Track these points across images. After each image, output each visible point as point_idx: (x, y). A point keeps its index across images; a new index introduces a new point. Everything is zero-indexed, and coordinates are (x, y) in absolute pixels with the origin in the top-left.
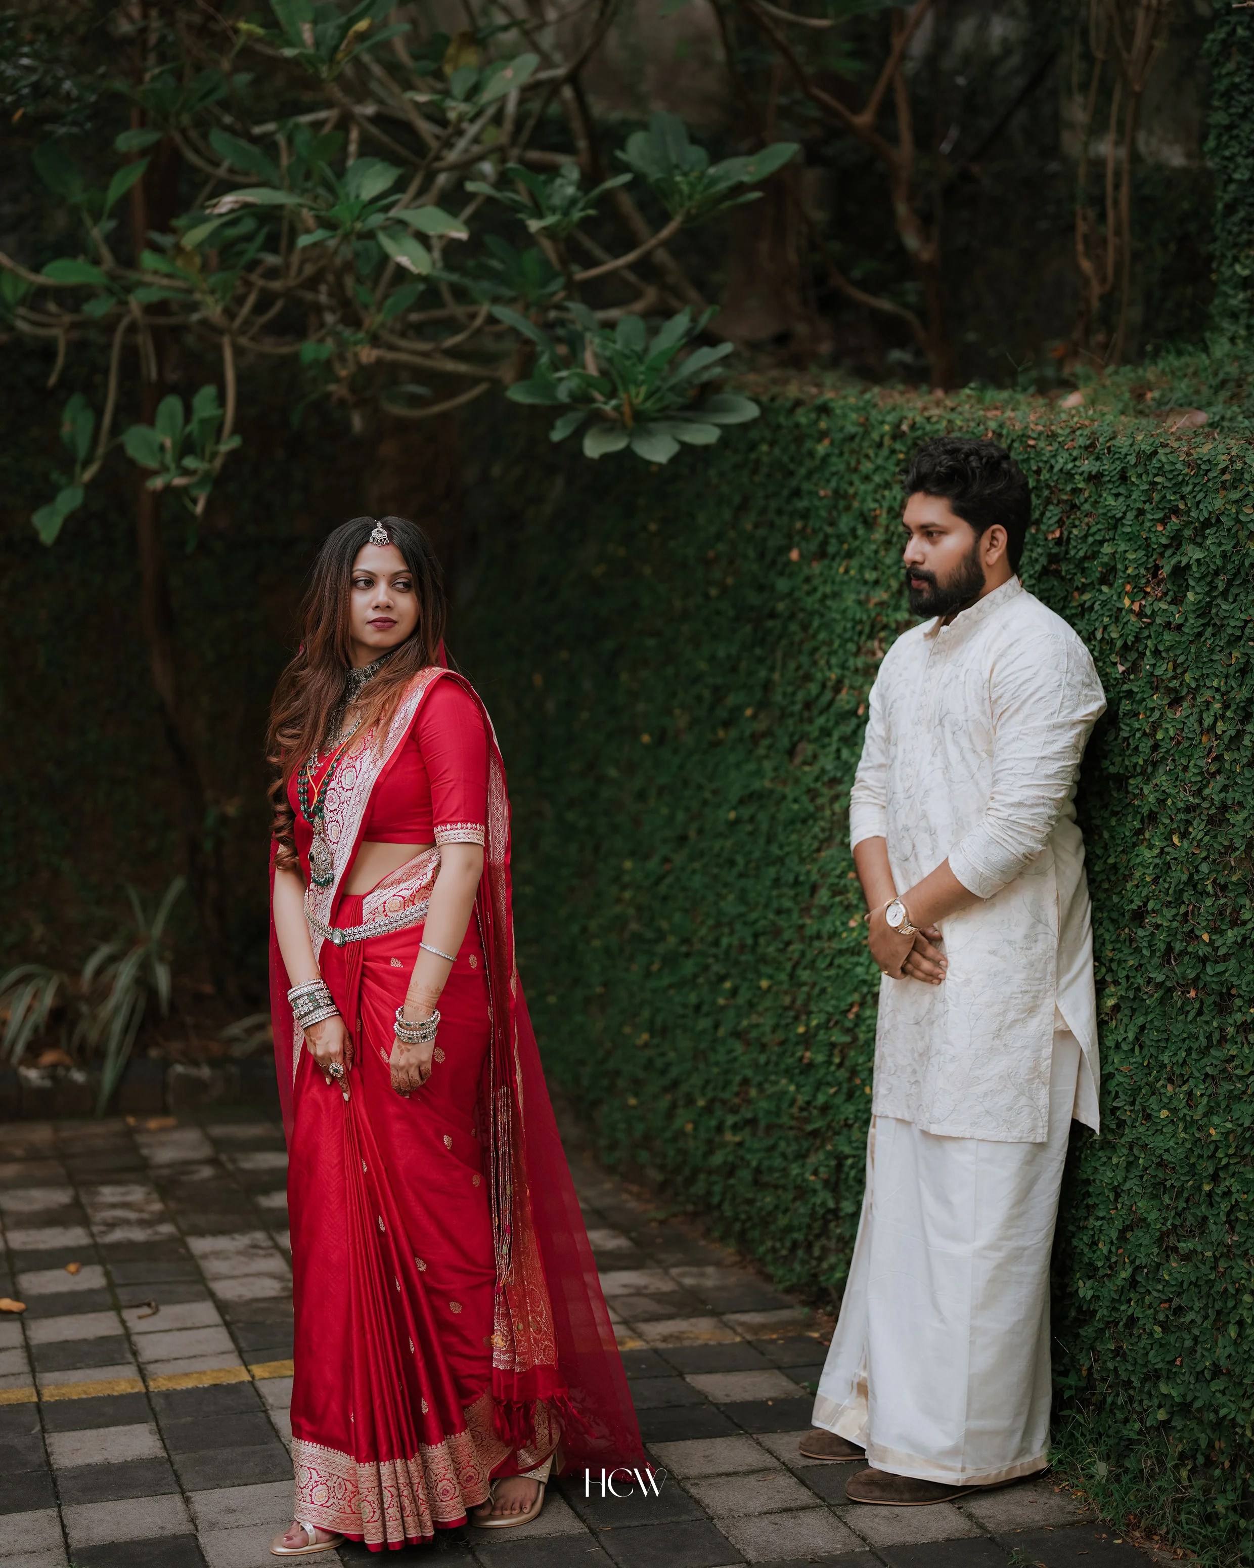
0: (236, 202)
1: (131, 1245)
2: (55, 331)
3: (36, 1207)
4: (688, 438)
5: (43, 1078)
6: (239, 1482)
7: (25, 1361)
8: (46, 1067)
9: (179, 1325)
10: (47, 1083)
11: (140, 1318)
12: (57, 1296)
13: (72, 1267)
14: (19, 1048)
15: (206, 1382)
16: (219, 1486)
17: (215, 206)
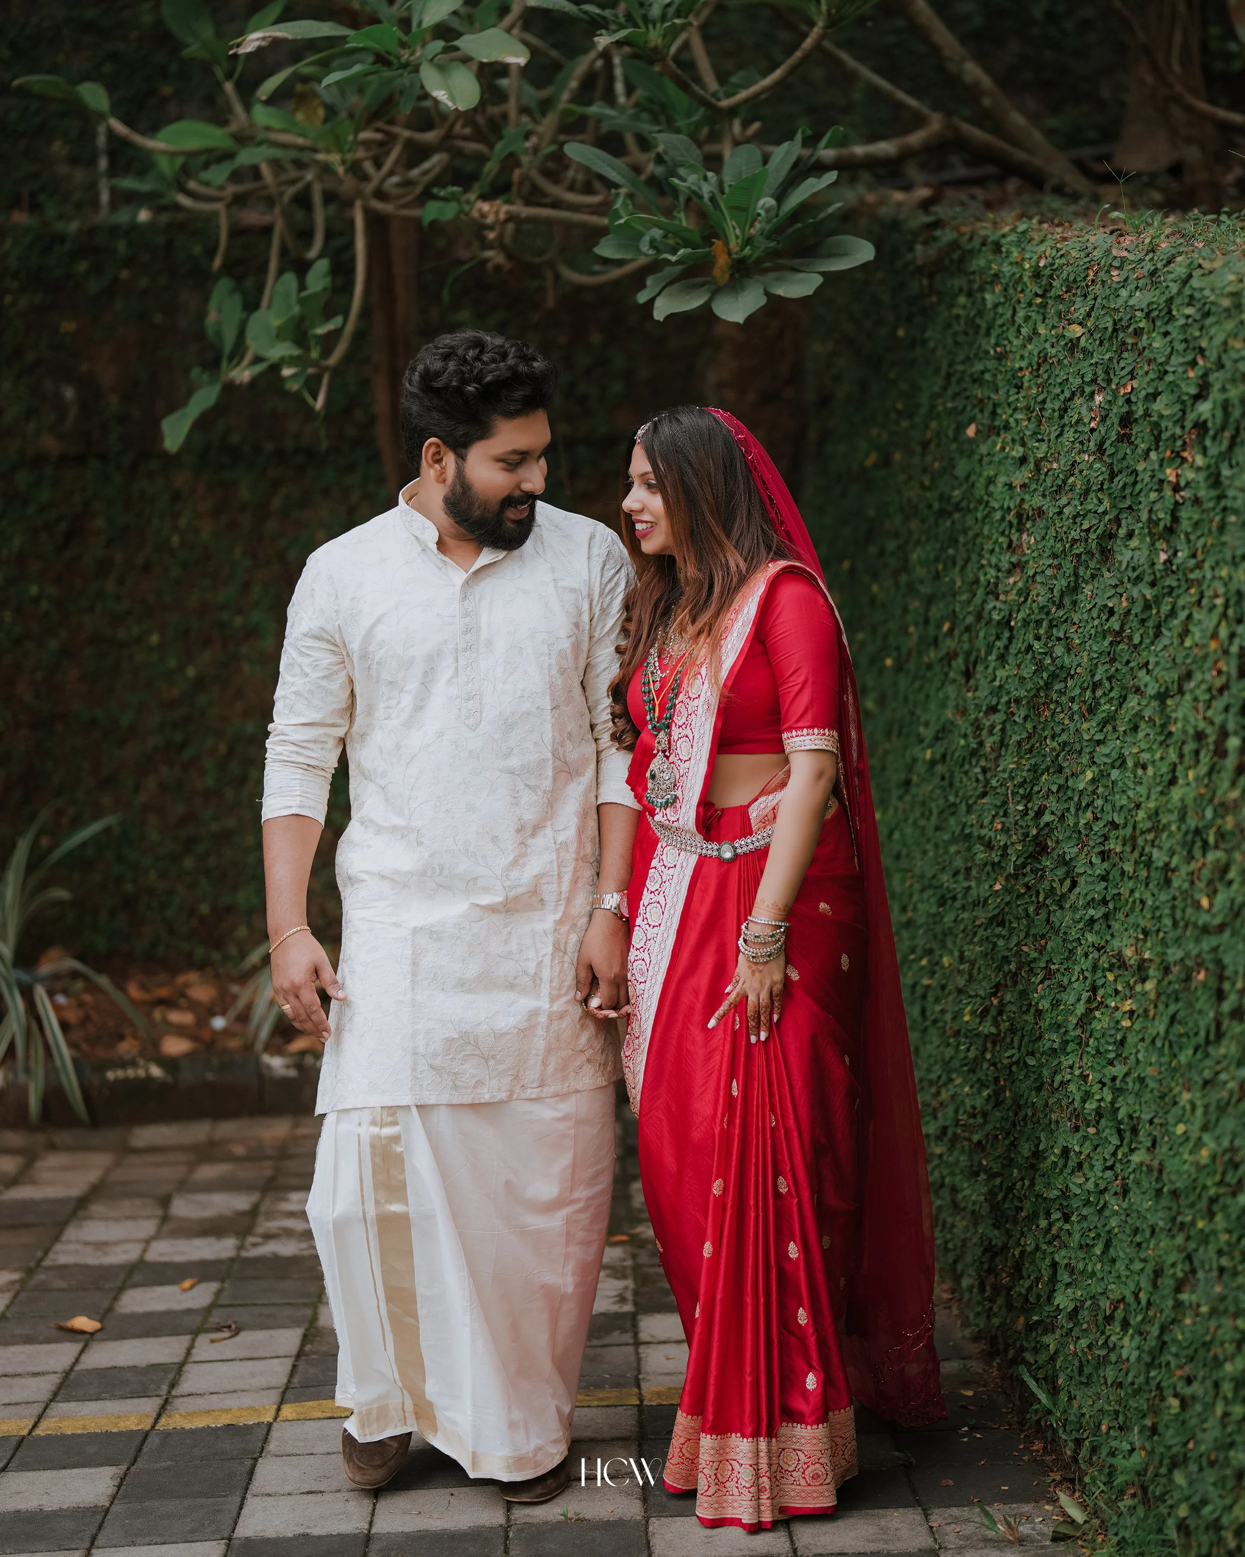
0: (264, 39)
1: (276, 1260)
2: (219, 206)
3: (208, 1213)
4: (781, 291)
5: (288, 1067)
6: (159, 1540)
7: (53, 1388)
8: (292, 1055)
9: (246, 1354)
10: (292, 1073)
11: (212, 1341)
12: (148, 1315)
13: (187, 1284)
14: (264, 1033)
15: (224, 1420)
16: (133, 1544)
17: (239, 45)
